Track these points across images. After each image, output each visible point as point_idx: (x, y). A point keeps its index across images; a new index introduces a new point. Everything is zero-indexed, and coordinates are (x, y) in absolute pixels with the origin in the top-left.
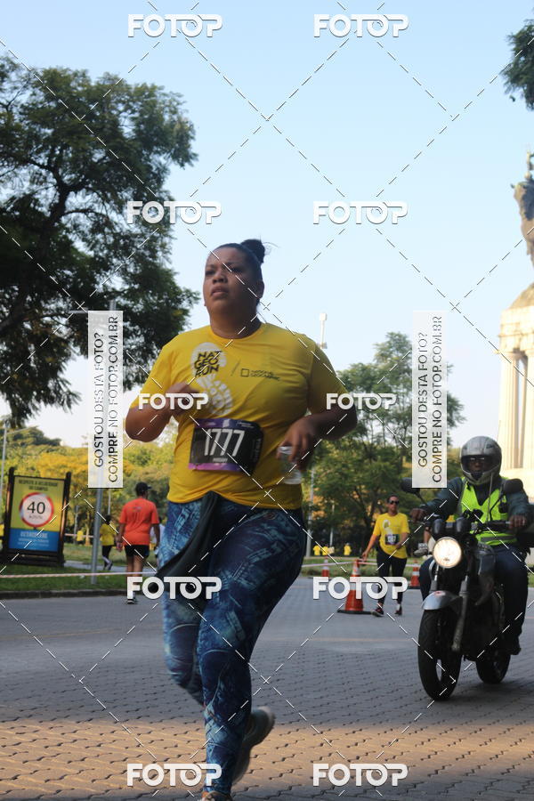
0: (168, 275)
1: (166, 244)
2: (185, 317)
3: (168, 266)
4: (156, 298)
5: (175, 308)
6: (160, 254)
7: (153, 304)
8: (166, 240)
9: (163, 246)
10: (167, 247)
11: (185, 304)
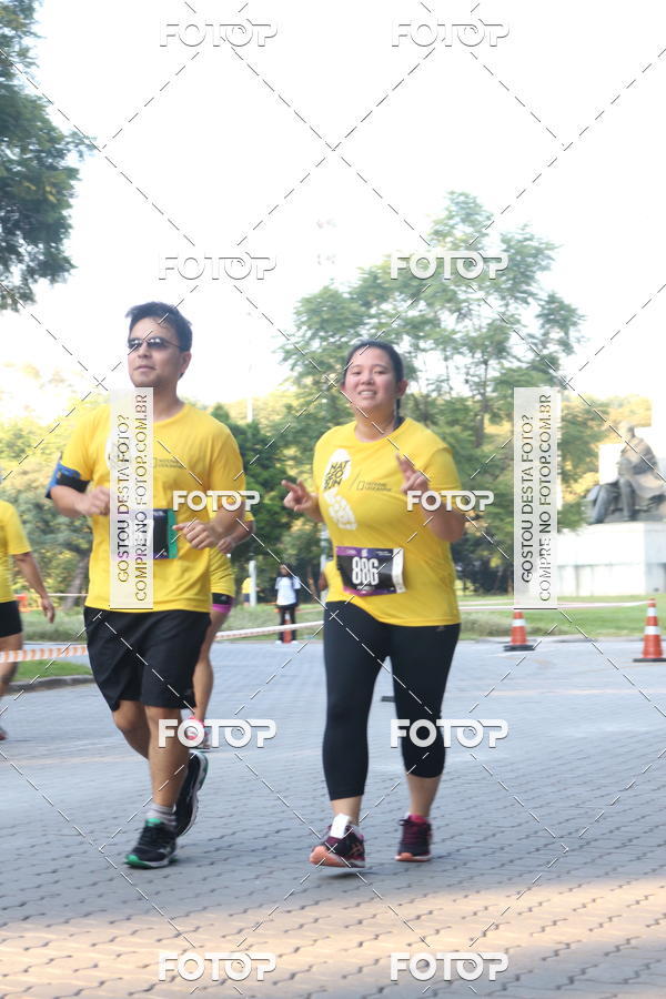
0: (35, 107)
1: (27, 50)
2: (72, 182)
3: (30, 91)
4: (17, 150)
5: (53, 168)
6: (18, 68)
7: (11, 161)
8: (27, 41)
9: (23, 53)
10: (30, 54)
11: (71, 160)
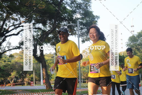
0: (91, 12)
2: (97, 23)
3: (91, 10)
4: (89, 19)
5: (94, 21)
6: (88, 7)
7: (88, 20)
8: (90, 3)
9: (89, 5)
11: (96, 19)
